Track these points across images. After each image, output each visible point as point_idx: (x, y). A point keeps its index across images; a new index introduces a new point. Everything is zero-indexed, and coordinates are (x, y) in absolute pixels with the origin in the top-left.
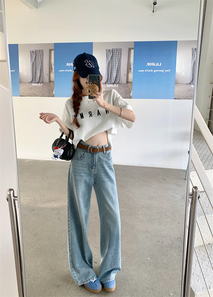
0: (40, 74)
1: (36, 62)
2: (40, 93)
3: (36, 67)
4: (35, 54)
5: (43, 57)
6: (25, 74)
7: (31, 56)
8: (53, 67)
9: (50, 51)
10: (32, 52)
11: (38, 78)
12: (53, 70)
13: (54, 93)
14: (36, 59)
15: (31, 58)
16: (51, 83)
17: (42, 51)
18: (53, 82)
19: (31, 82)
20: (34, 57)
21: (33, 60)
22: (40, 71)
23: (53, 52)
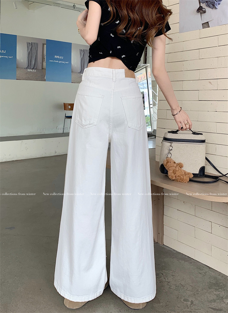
0: (35, 62)
1: (31, 52)
2: (34, 78)
3: (31, 56)
4: (31, 45)
5: (37, 48)
6: (22, 61)
7: (27, 46)
8: (45, 58)
9: (43, 44)
10: (28, 44)
11: (33, 65)
12: (45, 59)
13: (45, 78)
14: (31, 49)
15: (27, 48)
16: (44, 70)
17: (37, 44)
18: (45, 69)
19: (27, 68)
20: (31, 47)
21: (29, 50)
22: (35, 59)
23: (45, 46)
